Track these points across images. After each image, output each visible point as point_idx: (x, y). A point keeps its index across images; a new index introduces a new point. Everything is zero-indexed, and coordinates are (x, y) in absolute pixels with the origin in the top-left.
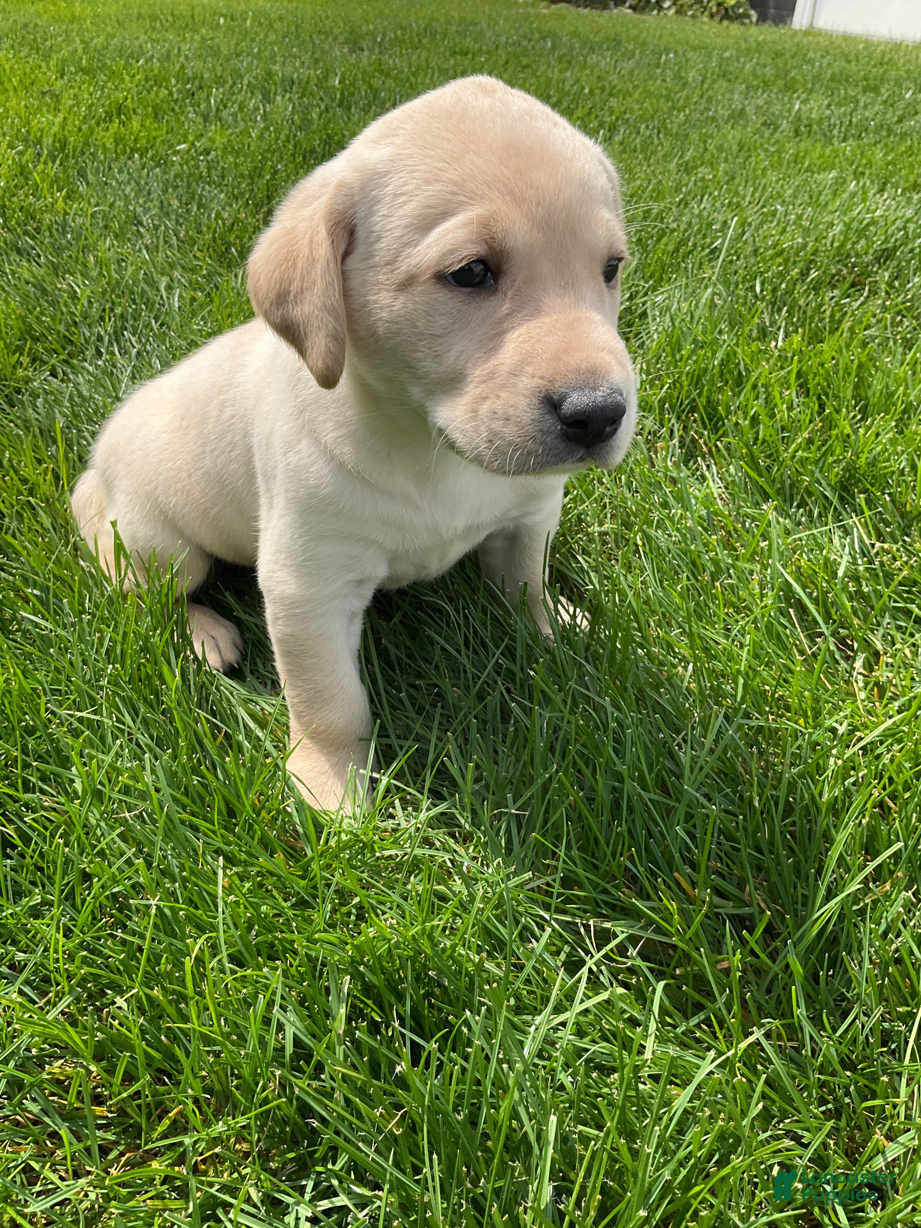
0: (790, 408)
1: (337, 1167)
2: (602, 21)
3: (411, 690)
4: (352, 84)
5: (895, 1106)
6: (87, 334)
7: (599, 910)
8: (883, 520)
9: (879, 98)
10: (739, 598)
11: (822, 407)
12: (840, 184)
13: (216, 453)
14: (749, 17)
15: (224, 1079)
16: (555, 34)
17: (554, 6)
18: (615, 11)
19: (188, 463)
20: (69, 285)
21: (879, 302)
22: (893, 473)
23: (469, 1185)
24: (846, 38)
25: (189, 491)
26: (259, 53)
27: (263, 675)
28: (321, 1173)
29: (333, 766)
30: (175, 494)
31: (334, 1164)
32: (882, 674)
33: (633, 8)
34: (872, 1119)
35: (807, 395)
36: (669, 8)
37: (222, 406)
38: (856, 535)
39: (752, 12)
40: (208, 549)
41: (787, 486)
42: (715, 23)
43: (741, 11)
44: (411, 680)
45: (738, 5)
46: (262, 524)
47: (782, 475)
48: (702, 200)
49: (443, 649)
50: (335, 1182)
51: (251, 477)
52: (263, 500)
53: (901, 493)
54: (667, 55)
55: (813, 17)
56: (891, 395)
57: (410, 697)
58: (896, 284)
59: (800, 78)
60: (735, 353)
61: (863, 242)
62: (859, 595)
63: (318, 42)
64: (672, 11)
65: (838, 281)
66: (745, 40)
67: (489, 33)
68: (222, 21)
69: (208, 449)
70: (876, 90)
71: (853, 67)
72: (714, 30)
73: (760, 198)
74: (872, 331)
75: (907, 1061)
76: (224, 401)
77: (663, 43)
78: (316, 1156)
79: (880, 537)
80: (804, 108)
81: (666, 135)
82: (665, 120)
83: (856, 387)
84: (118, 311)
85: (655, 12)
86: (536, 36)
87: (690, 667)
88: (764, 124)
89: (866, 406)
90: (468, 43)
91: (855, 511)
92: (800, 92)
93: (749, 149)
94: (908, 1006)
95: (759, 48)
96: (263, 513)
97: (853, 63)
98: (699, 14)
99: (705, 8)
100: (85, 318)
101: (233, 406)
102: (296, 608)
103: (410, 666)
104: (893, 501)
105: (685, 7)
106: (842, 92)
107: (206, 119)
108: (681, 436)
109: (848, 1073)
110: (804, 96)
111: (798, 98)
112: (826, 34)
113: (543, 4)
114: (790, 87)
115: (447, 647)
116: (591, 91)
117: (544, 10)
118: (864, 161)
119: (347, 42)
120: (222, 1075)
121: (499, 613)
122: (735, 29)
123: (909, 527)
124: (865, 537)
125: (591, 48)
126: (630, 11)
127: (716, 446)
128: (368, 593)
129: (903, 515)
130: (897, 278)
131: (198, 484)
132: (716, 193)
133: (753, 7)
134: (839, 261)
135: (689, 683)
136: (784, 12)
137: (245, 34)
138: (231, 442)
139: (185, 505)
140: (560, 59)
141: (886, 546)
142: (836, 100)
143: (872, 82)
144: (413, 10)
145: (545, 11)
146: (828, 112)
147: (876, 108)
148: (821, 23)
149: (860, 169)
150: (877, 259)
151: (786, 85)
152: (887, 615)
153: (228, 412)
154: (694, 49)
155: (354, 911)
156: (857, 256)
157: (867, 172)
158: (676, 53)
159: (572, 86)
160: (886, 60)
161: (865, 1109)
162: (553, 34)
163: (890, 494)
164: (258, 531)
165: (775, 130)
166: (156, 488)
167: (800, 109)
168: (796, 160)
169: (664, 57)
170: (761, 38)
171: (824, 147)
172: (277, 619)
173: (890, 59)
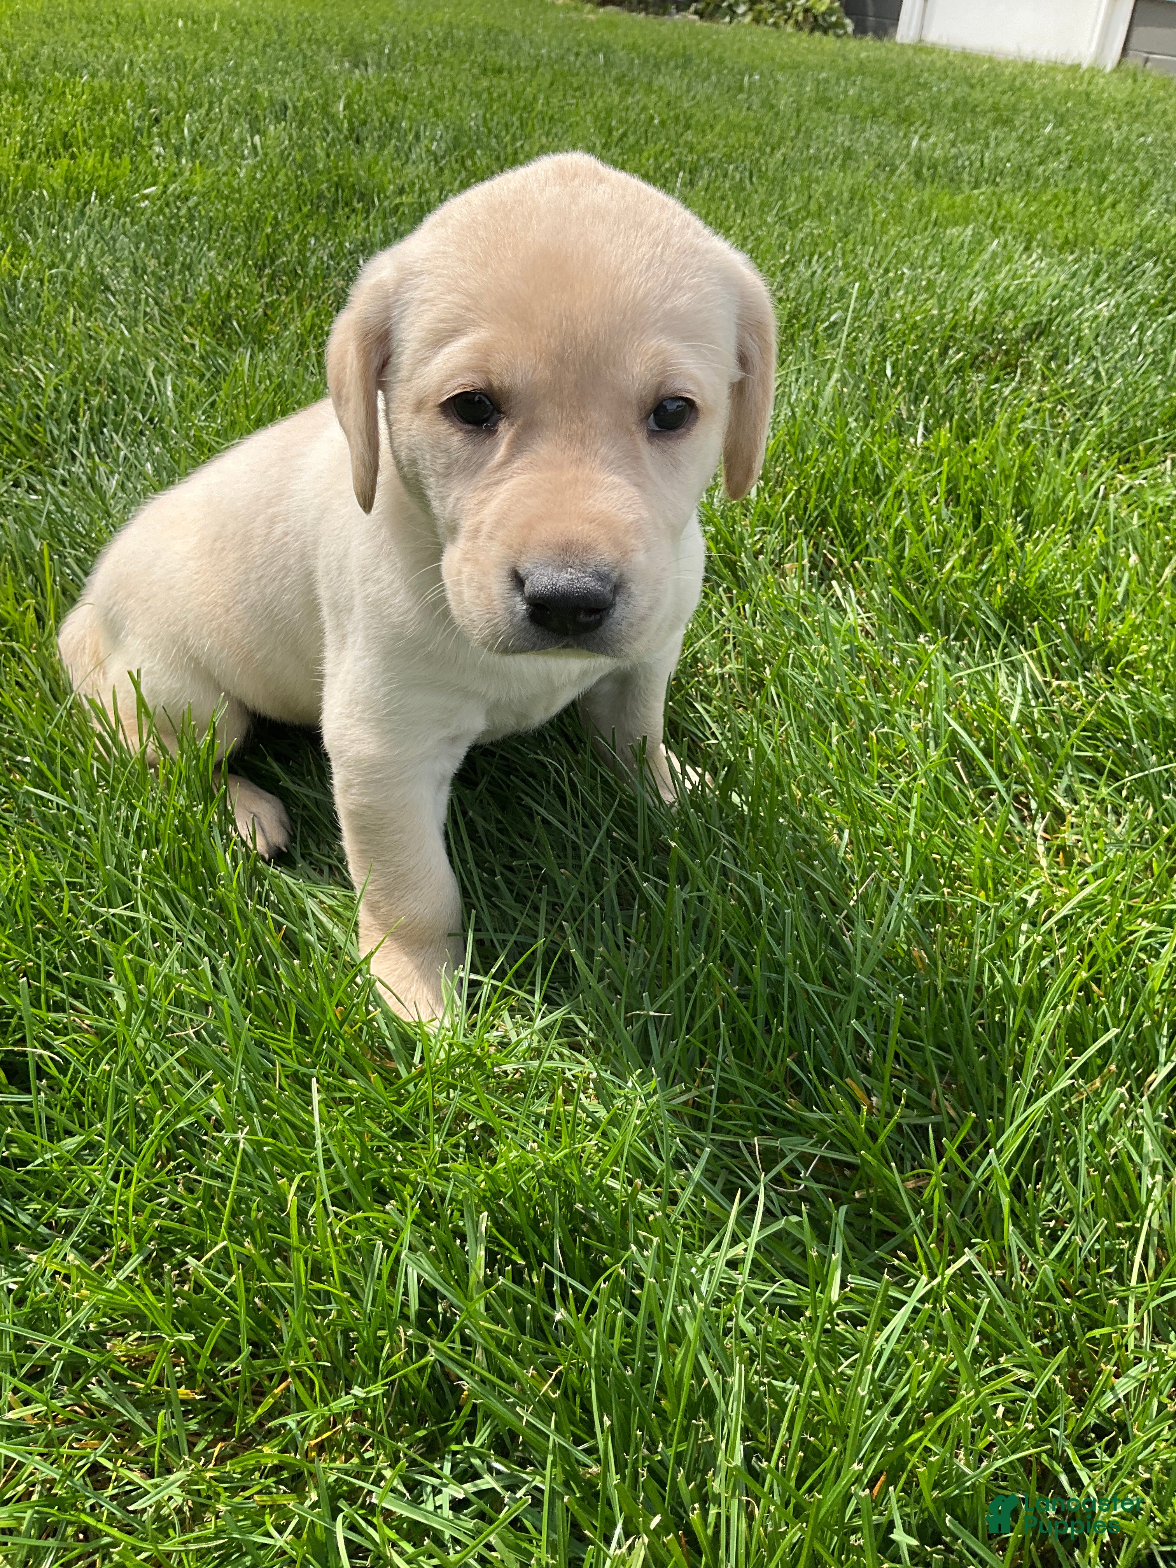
0: (939, 521)
1: (477, 1444)
2: (664, 29)
3: (507, 873)
4: (362, 110)
5: (1123, 1335)
6: (56, 432)
7: (761, 1127)
8: (1058, 653)
9: (1014, 134)
10: (895, 750)
11: (978, 518)
12: (978, 242)
13: (264, 581)
14: (843, 26)
15: (332, 1345)
16: (608, 46)
17: (601, 10)
18: (677, 17)
19: (224, 596)
20: (28, 369)
21: (1035, 388)
22: (1067, 596)
23: (646, 1452)
24: (965, 55)
25: (226, 631)
26: (237, 66)
27: (318, 860)
28: (457, 1453)
29: (418, 968)
30: (210, 635)
31: (471, 1441)
32: (1068, 837)
33: (700, 14)
34: (1096, 1352)
35: (957, 504)
36: (744, 14)
37: (272, 521)
38: (1026, 671)
39: (848, 21)
40: (249, 705)
41: (942, 614)
42: (804, 35)
43: (834, 19)
44: (506, 860)
45: (830, 11)
46: (328, 668)
47: (935, 600)
48: (810, 261)
49: (545, 821)
50: (476, 1462)
51: (312, 608)
52: (330, 639)
53: (1078, 620)
54: (751, 76)
55: (922, 28)
56: (1058, 502)
57: (509, 883)
58: (1053, 365)
59: (915, 106)
60: (871, 452)
61: (1010, 314)
62: (1035, 744)
63: (310, 54)
64: (748, 19)
65: (983, 362)
66: (845, 59)
67: (526, 47)
68: (180, 23)
69: (253, 576)
70: (1007, 122)
71: (977, 95)
72: (805, 45)
73: (882, 258)
74: (1028, 424)
75: (1134, 1283)
76: (275, 515)
77: (745, 59)
78: (451, 1432)
79: (1056, 673)
80: (924, 145)
81: (760, 177)
82: (758, 160)
83: (1017, 492)
84: (95, 402)
85: (727, 19)
86: (584, 50)
87: (846, 835)
88: (878, 166)
89: (1029, 516)
90: (501, 57)
91: (1024, 642)
92: (917, 124)
93: (863, 198)
94: (1128, 1220)
95: (862, 69)
96: (329, 654)
97: (978, 88)
98: (782, 23)
99: (790, 16)
100: (52, 413)
101: (286, 520)
102: (375, 772)
103: (502, 842)
104: (1069, 630)
105: (765, 14)
106: (969, 125)
107: (178, 153)
108: (811, 556)
109: (1068, 1300)
110: (922, 130)
111: (916, 132)
112: (941, 51)
113: (589, 6)
114: (905, 119)
115: (550, 818)
116: (663, 123)
117: (593, 15)
118: (1003, 212)
119: (345, 53)
120: (331, 1341)
121: (609, 776)
122: (829, 42)
123: (1089, 659)
124: (1037, 673)
125: (655, 65)
126: (696, 17)
127: (853, 566)
128: (461, 752)
129: (1081, 646)
130: (1052, 358)
131: (239, 621)
132: (830, 253)
133: (848, 14)
134: (982, 338)
135: (846, 853)
136: (887, 21)
137: (213, 40)
138: (284, 567)
139: (222, 649)
140: (619, 81)
141: (1064, 684)
142: (963, 135)
143: (1005, 114)
144: (425, 13)
145: (592, 17)
146: (953, 151)
147: (1011, 147)
148: (934, 35)
149: (999, 223)
150: (1029, 336)
151: (899, 116)
152: (1069, 766)
153: (279, 530)
154: (782, 68)
155: (462, 1142)
156: (1005, 330)
157: (1009, 226)
158: (762, 75)
159: (639, 115)
160: (1017, 83)
161: (1088, 1340)
162: (606, 48)
163: (1065, 621)
164: (321, 677)
165: (893, 171)
166: (185, 628)
167: (919, 149)
168: (922, 210)
169: (746, 78)
170: (863, 55)
171: (952, 195)
172: (350, 786)
173: (1024, 83)
